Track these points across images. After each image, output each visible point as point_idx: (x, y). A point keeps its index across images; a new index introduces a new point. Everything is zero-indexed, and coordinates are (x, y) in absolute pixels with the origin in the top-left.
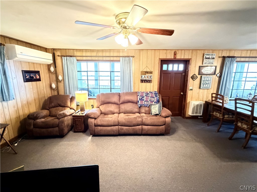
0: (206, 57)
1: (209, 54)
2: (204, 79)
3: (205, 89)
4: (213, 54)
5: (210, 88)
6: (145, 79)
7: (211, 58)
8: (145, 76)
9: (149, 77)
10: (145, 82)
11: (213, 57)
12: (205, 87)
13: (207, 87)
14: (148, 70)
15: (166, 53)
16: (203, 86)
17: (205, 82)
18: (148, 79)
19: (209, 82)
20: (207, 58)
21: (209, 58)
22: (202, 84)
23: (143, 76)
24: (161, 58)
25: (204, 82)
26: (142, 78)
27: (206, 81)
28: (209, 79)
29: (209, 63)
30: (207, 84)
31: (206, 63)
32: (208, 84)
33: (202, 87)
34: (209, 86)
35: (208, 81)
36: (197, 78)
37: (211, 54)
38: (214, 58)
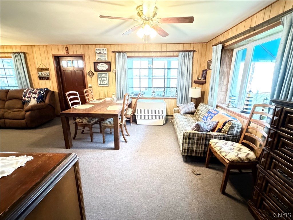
0: (97, 52)
1: (100, 49)
2: (100, 76)
3: (104, 86)
4: (104, 49)
5: (108, 85)
6: (42, 76)
7: (102, 53)
8: (42, 73)
9: (46, 74)
10: (43, 79)
11: (104, 52)
12: (102, 84)
13: (104, 85)
14: (44, 67)
15: (58, 49)
16: (100, 83)
17: (102, 79)
18: (45, 76)
19: (106, 79)
20: (98, 54)
21: (100, 53)
22: (99, 81)
23: (40, 73)
24: (53, 53)
25: (100, 79)
26: (39, 75)
27: (102, 77)
28: (105, 75)
29: (102, 59)
30: (103, 81)
31: (98, 59)
32: (105, 81)
33: (100, 85)
34: (106, 83)
35: (104, 77)
36: (93, 74)
37: (101, 49)
38: (105, 54)
